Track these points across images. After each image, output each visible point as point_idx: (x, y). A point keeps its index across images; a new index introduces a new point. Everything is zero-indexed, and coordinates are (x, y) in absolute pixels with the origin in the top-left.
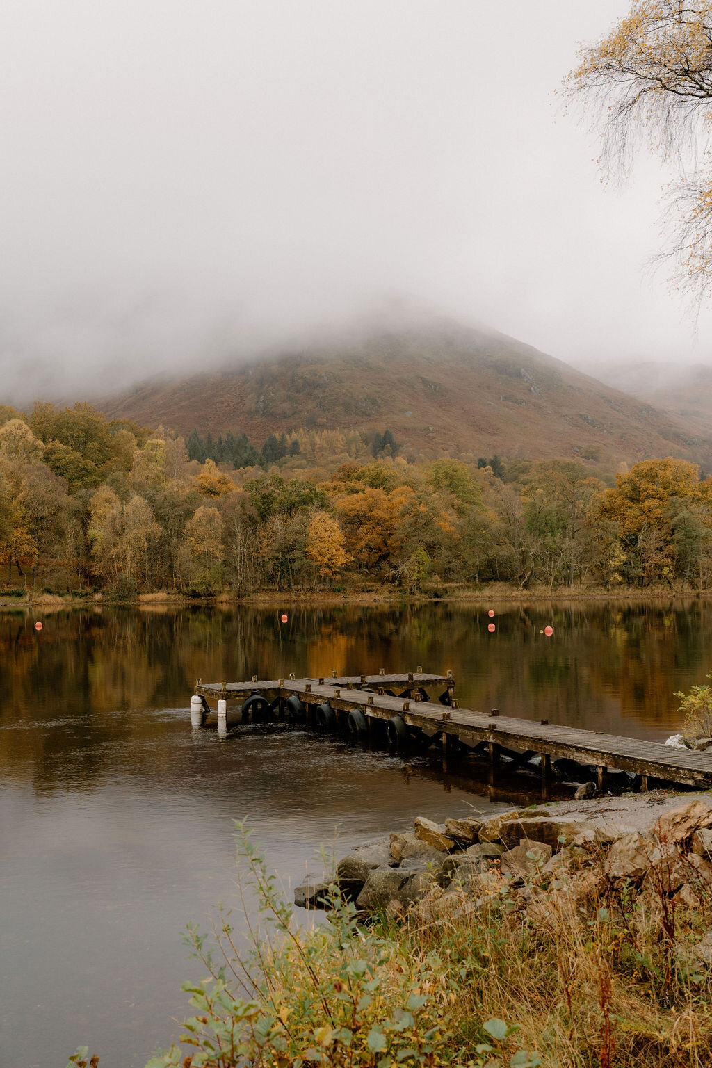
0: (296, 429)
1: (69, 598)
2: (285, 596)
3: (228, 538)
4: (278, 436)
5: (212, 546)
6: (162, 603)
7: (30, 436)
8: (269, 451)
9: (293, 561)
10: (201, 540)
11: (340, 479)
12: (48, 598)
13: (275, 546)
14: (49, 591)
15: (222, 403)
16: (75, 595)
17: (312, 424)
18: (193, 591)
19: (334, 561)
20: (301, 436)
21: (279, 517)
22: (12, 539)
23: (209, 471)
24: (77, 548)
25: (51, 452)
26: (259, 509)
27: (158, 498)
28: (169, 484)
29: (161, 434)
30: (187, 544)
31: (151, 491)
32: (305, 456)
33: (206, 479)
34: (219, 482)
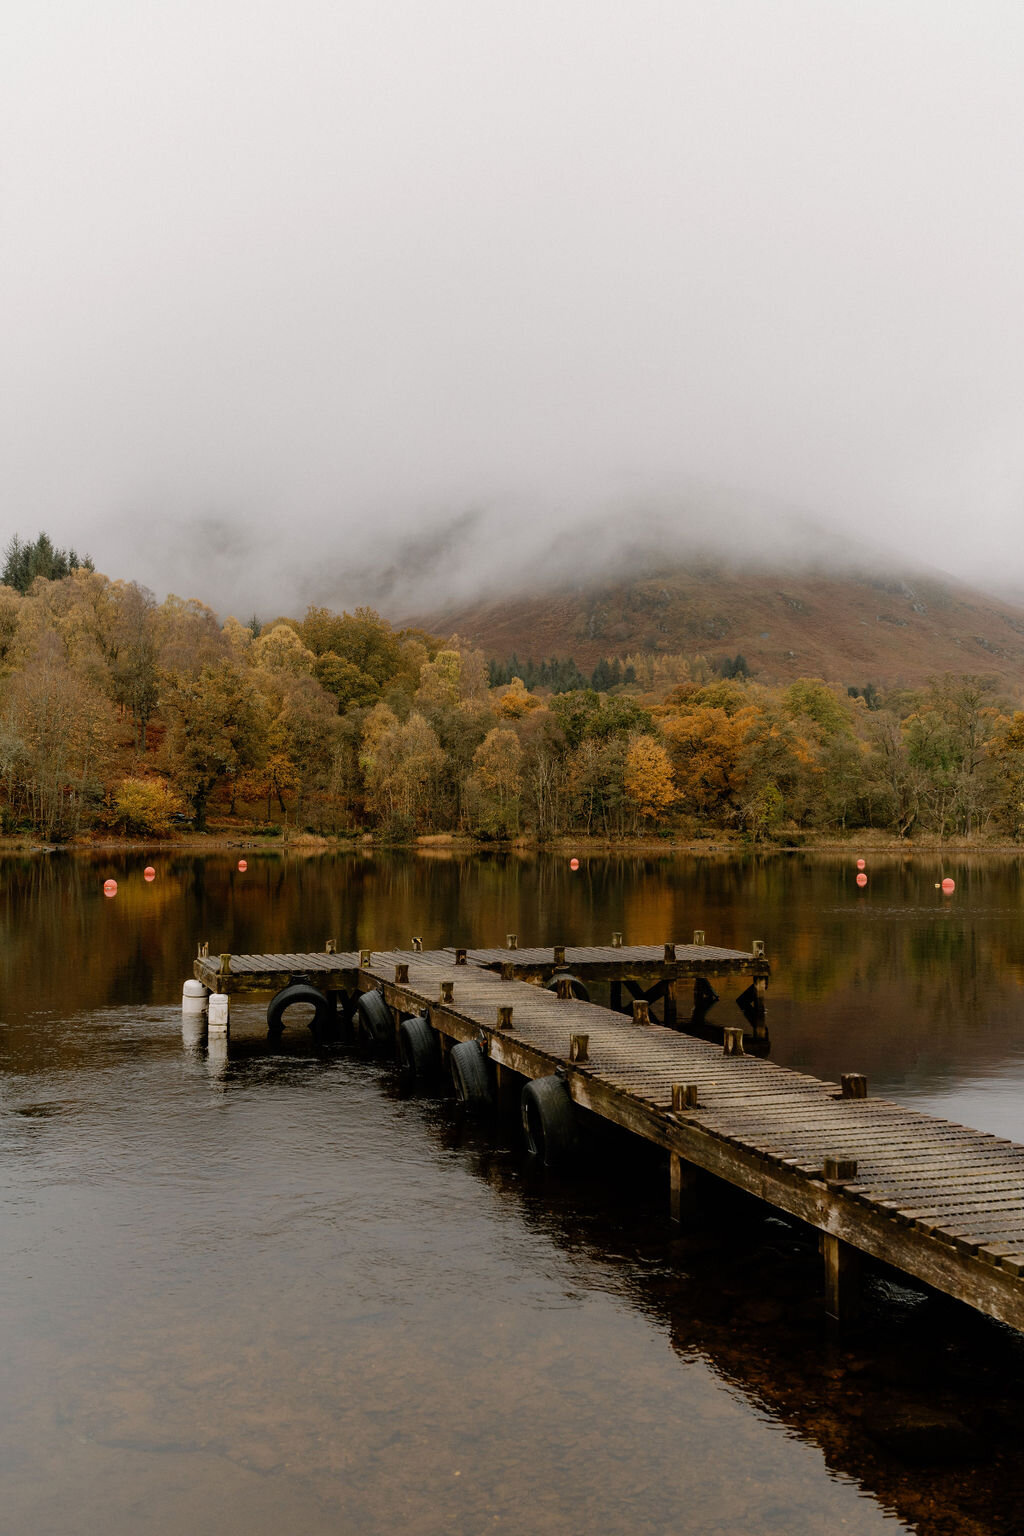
0: (632, 653)
1: (334, 839)
2: (596, 842)
3: (528, 767)
4: (610, 661)
5: (508, 777)
6: (445, 847)
7: (298, 645)
8: (599, 679)
9: (606, 797)
10: (493, 770)
11: (674, 703)
12: (308, 838)
13: (585, 778)
14: (310, 830)
15: (547, 623)
16: (342, 835)
17: (652, 648)
18: (484, 833)
19: (659, 798)
20: (637, 662)
21: (592, 742)
22: (270, 767)
23: (516, 692)
24: (345, 778)
25: (324, 665)
26: (568, 733)
27: (446, 719)
28: (463, 704)
29: (455, 644)
30: (476, 774)
31: (437, 710)
32: (641, 685)
33: (511, 701)
34: (527, 704)
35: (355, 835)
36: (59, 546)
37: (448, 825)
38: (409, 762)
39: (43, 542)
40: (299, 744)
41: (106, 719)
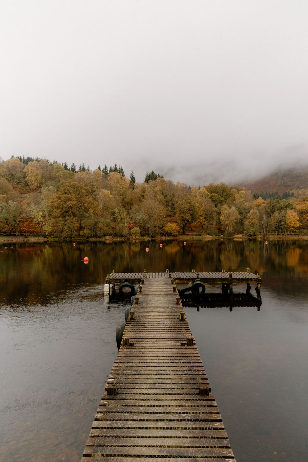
0: (293, 189)
1: (214, 236)
2: (278, 236)
3: (261, 218)
4: (287, 191)
5: (256, 221)
6: (240, 238)
7: (206, 192)
8: (284, 196)
9: (281, 225)
10: (252, 219)
11: (302, 201)
12: (208, 236)
13: (275, 221)
14: (209, 234)
15: (271, 183)
16: (216, 235)
17: (298, 188)
18: (250, 234)
19: (295, 225)
20: (294, 191)
21: (277, 212)
22: (199, 220)
23: (260, 200)
24: (216, 222)
25: (213, 196)
26: (271, 210)
27: (241, 208)
28: (246, 204)
29: (244, 190)
30: (248, 220)
31: (238, 205)
32: (295, 197)
33: (258, 202)
34: (262, 203)
35: (219, 235)
36: (156, 173)
37: (242, 233)
38: (231, 218)
39: (153, 173)
40: (206, 214)
41: (162, 210)
